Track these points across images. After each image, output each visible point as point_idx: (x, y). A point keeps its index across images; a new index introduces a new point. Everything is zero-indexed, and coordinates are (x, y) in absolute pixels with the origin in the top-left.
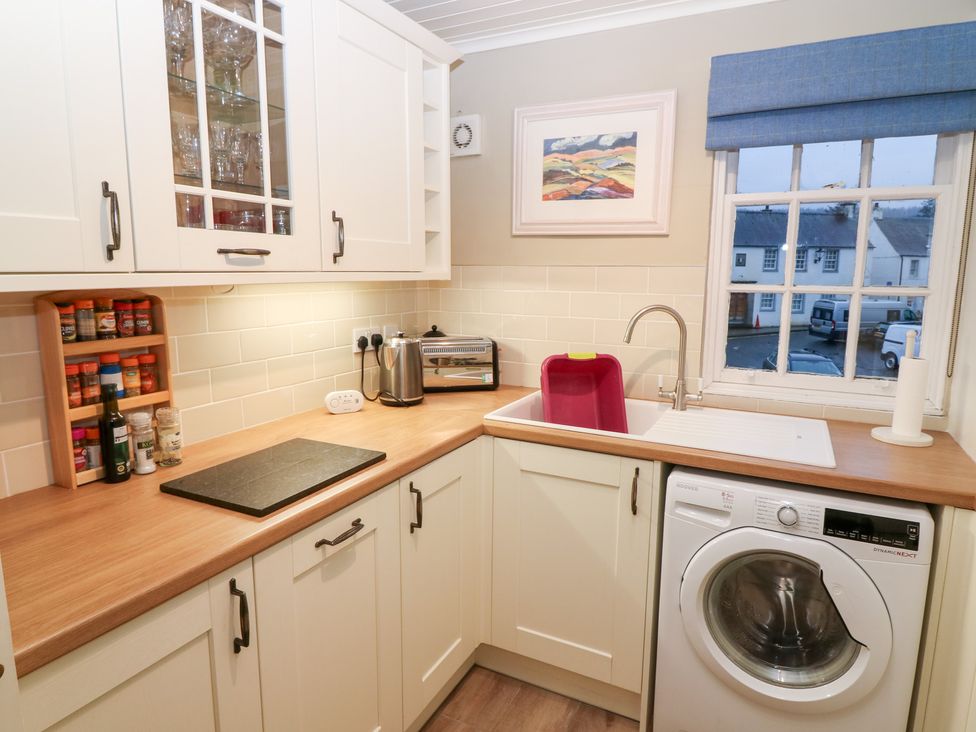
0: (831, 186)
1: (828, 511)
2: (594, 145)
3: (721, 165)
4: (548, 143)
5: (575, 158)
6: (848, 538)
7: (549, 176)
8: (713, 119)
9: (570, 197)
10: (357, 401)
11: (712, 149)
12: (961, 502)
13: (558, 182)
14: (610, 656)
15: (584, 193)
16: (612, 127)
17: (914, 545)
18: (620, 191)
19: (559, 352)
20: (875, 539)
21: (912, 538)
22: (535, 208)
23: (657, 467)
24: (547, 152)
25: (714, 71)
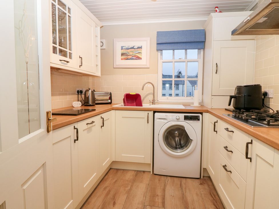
0: (180, 59)
1: (184, 116)
2: (133, 48)
3: (159, 54)
4: (122, 47)
5: (129, 50)
6: (188, 120)
7: (122, 54)
8: (158, 44)
9: (127, 59)
10: (80, 104)
11: (158, 50)
12: (206, 111)
13: (125, 56)
14: (144, 156)
15: (131, 58)
16: (137, 44)
17: (199, 120)
18: (139, 58)
19: (128, 93)
20: (193, 120)
21: (199, 118)
22: (119, 61)
23: (152, 112)
24: (122, 49)
25: (157, 34)
